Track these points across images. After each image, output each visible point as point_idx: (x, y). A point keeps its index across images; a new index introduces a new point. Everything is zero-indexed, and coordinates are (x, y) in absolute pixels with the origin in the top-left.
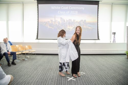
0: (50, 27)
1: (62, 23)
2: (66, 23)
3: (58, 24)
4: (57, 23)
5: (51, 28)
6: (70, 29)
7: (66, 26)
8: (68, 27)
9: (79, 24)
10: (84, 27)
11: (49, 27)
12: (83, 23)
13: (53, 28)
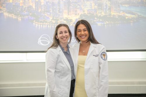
0: (10, 16)
1: (47, 3)
2: (59, 3)
3: (34, 7)
4: (31, 4)
5: (14, 17)
6: (71, 20)
7: (59, 12)
8: (65, 16)
9: (96, 7)
10: (112, 13)
11: (6, 14)
12: (108, 3)
13: (20, 19)
